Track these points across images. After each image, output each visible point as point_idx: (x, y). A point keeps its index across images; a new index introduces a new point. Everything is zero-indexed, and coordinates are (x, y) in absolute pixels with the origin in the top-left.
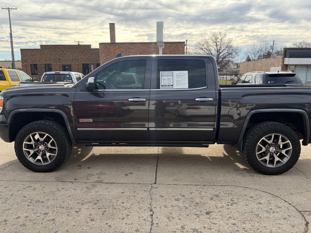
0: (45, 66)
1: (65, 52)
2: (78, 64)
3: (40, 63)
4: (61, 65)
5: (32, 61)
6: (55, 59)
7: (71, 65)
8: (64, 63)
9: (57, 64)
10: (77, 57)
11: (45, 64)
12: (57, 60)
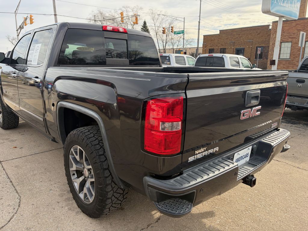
0: (221, 51)
1: (241, 35)
2: (252, 47)
3: (217, 48)
4: (235, 49)
5: (211, 46)
6: (230, 43)
7: (244, 48)
8: (238, 47)
9: (231, 48)
10: (252, 39)
11: (221, 49)
12: (232, 44)
